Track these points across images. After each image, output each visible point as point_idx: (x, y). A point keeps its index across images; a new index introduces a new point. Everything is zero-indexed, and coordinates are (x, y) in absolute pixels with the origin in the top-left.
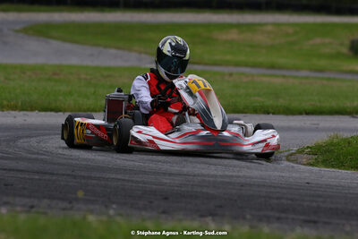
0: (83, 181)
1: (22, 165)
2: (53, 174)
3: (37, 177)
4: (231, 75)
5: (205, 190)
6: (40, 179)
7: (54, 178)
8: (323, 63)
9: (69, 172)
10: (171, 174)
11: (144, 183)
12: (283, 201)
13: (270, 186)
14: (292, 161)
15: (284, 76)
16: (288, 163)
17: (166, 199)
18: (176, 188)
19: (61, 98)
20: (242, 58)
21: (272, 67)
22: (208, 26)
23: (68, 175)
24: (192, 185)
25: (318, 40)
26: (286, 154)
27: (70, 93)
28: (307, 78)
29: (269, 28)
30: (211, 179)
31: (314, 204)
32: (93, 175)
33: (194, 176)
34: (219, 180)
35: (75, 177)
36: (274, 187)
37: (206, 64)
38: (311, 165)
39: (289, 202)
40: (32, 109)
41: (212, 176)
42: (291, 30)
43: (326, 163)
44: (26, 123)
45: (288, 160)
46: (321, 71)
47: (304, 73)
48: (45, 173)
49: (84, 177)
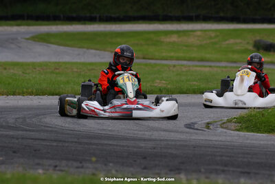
0: (86, 146)
1: (43, 135)
2: (65, 142)
3: (55, 144)
4: (174, 66)
5: (170, 151)
6: (57, 146)
7: (67, 144)
8: (235, 56)
9: (76, 140)
10: (145, 140)
11: (128, 147)
12: (224, 158)
13: (214, 147)
14: (225, 128)
15: (210, 67)
16: (222, 130)
17: (145, 158)
18: (150, 150)
19: (62, 86)
20: (181, 55)
21: (202, 60)
22: (157, 33)
23: (76, 142)
24: (161, 148)
25: (232, 41)
26: (220, 123)
27: (68, 82)
28: (226, 67)
29: (199, 33)
30: (173, 143)
31: (245, 160)
32: (92, 142)
33: (161, 140)
34: (178, 143)
35: (80, 143)
36: (216, 148)
38: (238, 130)
39: (228, 158)
40: (44, 94)
41: (173, 140)
42: (213, 35)
43: (248, 129)
44: (40, 104)
45: (222, 127)
46: (235, 62)
47: (223, 64)
48: (60, 141)
49: (87, 144)
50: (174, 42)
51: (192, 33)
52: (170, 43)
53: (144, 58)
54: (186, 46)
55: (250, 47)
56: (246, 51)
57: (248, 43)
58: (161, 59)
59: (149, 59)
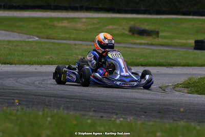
20: (73, 36)
22: (51, 19)
29: (84, 20)
37: (58, 39)
42: (95, 22)
50: (66, 26)
51: (78, 20)
52: (62, 27)
53: (47, 38)
54: (75, 30)
55: (127, 32)
56: (123, 35)
57: (123, 29)
58: (61, 39)
59: (51, 39)
